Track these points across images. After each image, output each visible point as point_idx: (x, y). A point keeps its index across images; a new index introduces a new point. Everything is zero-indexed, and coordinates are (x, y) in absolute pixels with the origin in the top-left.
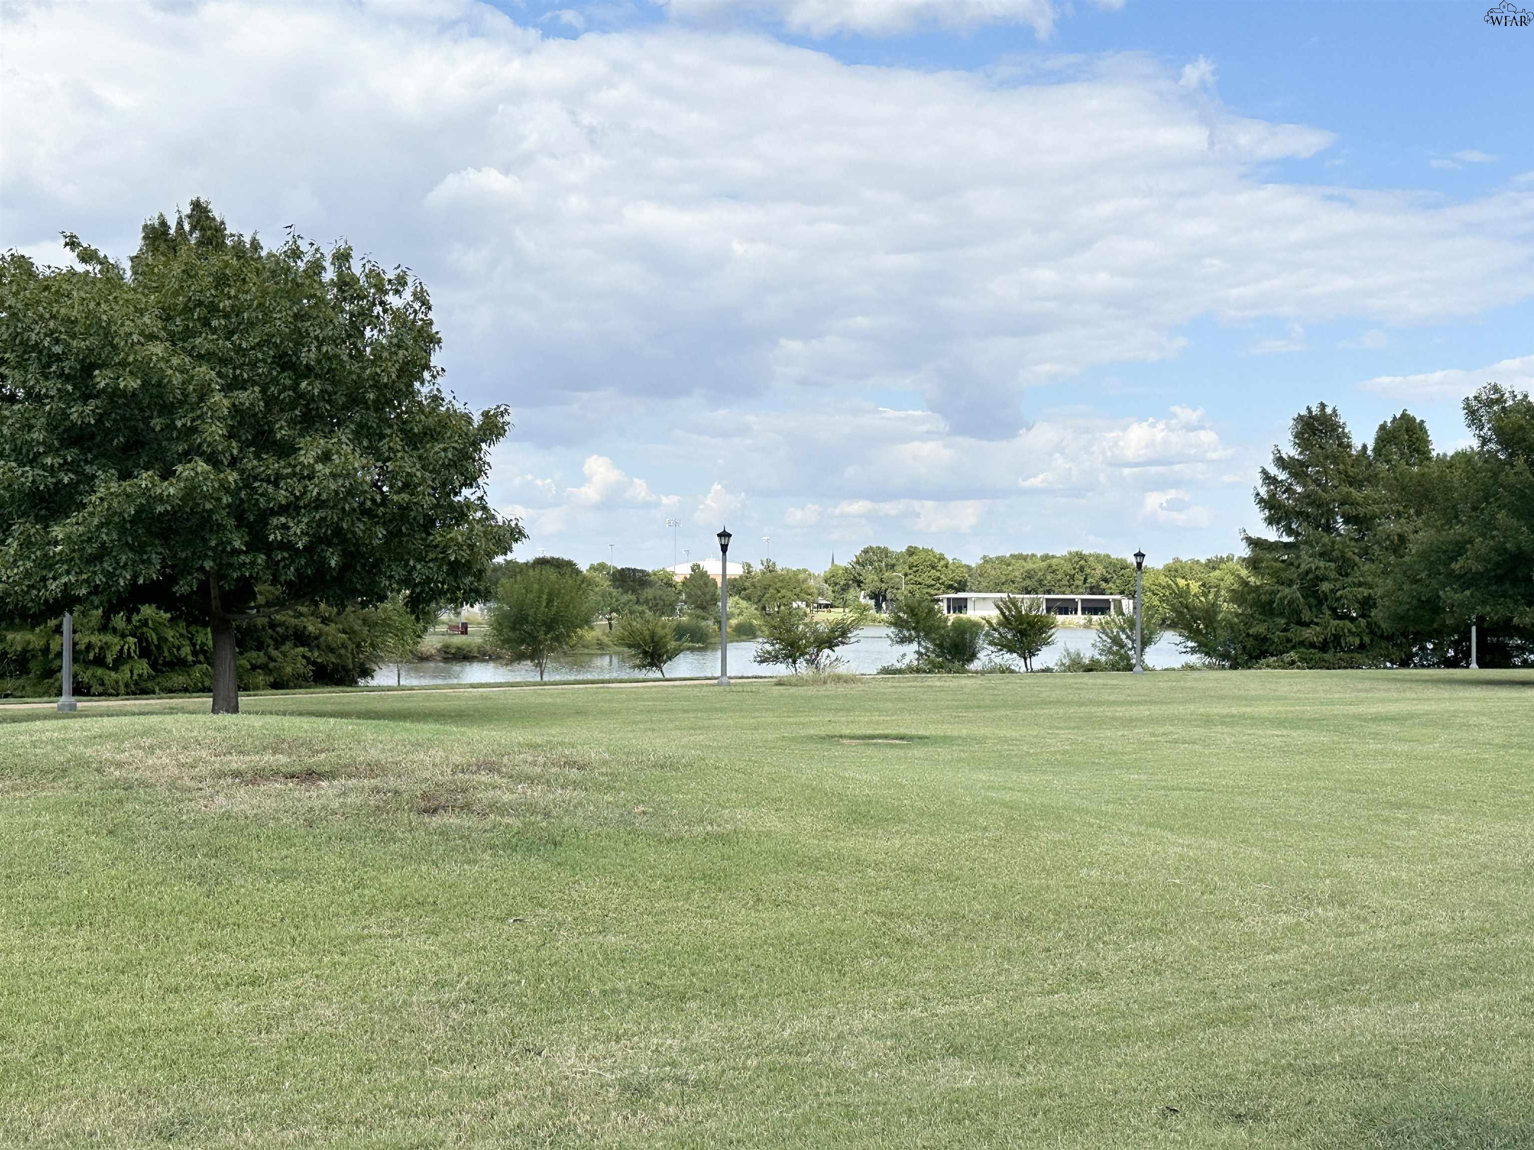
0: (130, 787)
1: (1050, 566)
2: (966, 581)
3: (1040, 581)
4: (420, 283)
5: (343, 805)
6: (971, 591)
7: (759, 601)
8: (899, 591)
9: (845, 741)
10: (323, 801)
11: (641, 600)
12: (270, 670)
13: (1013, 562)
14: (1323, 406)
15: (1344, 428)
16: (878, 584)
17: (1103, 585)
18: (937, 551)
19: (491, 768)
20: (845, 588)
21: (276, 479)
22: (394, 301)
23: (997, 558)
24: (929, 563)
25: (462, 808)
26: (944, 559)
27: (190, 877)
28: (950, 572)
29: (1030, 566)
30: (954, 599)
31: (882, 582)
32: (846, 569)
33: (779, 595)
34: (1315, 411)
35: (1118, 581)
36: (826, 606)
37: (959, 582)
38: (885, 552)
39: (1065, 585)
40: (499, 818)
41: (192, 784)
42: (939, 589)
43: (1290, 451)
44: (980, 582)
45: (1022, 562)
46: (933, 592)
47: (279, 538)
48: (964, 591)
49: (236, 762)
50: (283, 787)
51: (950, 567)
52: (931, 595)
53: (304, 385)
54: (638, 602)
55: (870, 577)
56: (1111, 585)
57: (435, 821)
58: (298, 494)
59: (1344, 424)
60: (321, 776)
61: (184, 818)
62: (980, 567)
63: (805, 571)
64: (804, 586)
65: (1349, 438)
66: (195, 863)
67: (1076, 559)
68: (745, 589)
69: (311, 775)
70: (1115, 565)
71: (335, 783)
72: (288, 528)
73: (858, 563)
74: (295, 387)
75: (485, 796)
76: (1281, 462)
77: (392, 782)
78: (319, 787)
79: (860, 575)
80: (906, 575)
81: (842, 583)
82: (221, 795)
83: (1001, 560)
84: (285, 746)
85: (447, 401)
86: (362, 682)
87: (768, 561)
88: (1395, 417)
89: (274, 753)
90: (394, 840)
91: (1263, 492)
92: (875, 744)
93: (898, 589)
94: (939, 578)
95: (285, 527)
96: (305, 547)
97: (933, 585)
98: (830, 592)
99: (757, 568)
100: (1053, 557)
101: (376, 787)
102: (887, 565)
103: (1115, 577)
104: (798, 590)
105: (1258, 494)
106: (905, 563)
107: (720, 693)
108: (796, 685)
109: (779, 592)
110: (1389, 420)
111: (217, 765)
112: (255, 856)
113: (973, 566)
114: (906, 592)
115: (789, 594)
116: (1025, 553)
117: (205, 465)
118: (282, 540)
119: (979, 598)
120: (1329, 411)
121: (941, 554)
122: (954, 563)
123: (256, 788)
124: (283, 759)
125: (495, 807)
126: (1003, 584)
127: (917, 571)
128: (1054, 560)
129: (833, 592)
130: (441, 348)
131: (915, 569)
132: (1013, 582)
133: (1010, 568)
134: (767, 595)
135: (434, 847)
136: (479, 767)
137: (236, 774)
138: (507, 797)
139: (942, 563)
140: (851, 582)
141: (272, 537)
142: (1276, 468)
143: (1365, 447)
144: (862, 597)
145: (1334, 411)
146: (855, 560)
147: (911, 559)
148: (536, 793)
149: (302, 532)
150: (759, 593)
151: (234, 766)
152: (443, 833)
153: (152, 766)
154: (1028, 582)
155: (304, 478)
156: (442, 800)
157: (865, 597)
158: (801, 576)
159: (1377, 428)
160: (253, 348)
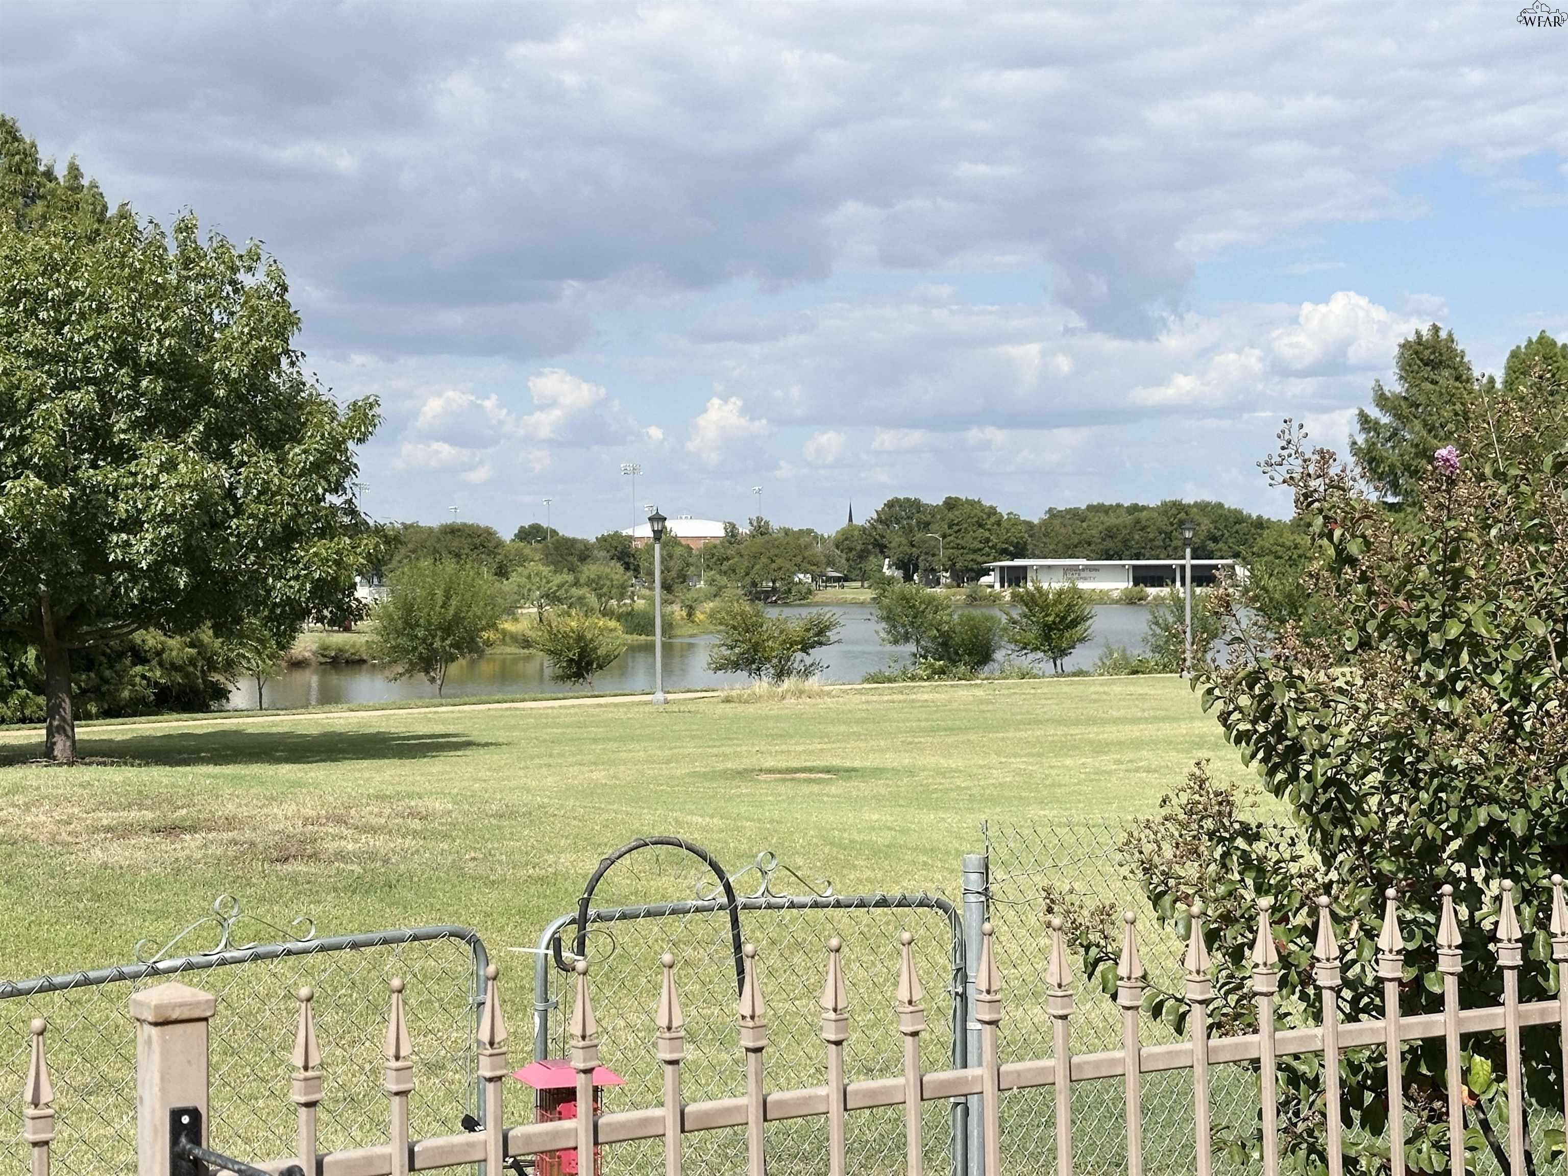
0: (15, 843)
1: (1138, 521)
2: (1025, 543)
3: (1125, 542)
4: (275, 261)
5: (205, 856)
6: (1035, 556)
7: (747, 574)
8: (936, 558)
9: (763, 777)
10: (187, 852)
11: (582, 581)
12: (103, 694)
13: (1090, 515)
14: (1436, 329)
15: (1462, 357)
16: (907, 549)
17: (1211, 545)
18: (987, 503)
19: (340, 820)
20: (863, 556)
21: (115, 491)
22: (247, 280)
23: (1068, 511)
24: (976, 519)
25: (310, 857)
26: (995, 513)
27: (79, 918)
28: (1004, 532)
29: (1111, 520)
30: (1009, 567)
31: (913, 546)
32: (864, 529)
33: (774, 566)
34: (1426, 334)
35: (1230, 540)
36: (838, 580)
37: (1016, 546)
38: (916, 505)
39: (1158, 547)
40: (342, 865)
41: (69, 839)
42: (989, 555)
43: (1394, 386)
44: (1045, 543)
45: (1103, 517)
46: (980, 559)
47: (120, 557)
48: (1023, 556)
49: (107, 817)
50: (151, 840)
51: (1004, 524)
52: (978, 563)
53: (144, 383)
54: (576, 584)
55: (896, 538)
56: (1221, 545)
57: (288, 868)
58: (140, 506)
59: (1462, 351)
60: (184, 830)
61: (68, 869)
62: (1044, 523)
63: (809, 531)
64: (807, 554)
65: (1469, 369)
66: (81, 906)
67: (1174, 511)
68: (728, 559)
69: (173, 830)
70: (1226, 519)
71: (197, 836)
72: (131, 545)
73: (879, 520)
74: (135, 386)
75: (331, 846)
76: (1382, 400)
77: (248, 834)
78: (182, 841)
79: (883, 537)
80: (944, 536)
81: (859, 548)
82: (98, 848)
83: (1074, 513)
84: (149, 802)
85: (308, 386)
86: (214, 705)
87: (759, 520)
88: (1530, 341)
89: (140, 810)
90: (249, 884)
91: (1361, 439)
92: (793, 779)
93: (934, 555)
94: (988, 540)
95: (127, 544)
96: (149, 566)
97: (980, 550)
98: (843, 561)
99: (744, 529)
100: (1144, 508)
101: (234, 840)
102: (918, 523)
103: (1227, 534)
104: (798, 559)
105: (1355, 443)
106: (943, 519)
107: (652, 713)
108: (746, 702)
109: (773, 561)
110: (1523, 345)
111: (88, 822)
112: (131, 899)
113: (1036, 521)
114: (945, 560)
115: (788, 565)
116: (1107, 503)
117: (37, 480)
118: (124, 559)
119: (1041, 566)
120: (1443, 334)
121: (991, 507)
122: (1009, 519)
123: (127, 841)
124: (149, 815)
125: (341, 856)
126: (1076, 546)
127: (959, 530)
128: (1145, 513)
129: (848, 560)
130: (300, 330)
131: (956, 528)
132: (1089, 544)
133: (1085, 525)
134: (757, 567)
135: (285, 891)
136: (328, 819)
137: (109, 829)
138: (350, 847)
139: (993, 519)
140: (870, 547)
141: (112, 557)
142: (1377, 409)
143: (1492, 380)
144: (886, 567)
145: (1450, 335)
146: (875, 516)
147: (950, 515)
148: (379, 843)
149: (146, 550)
150: (746, 564)
151: (105, 822)
152: (294, 880)
153: (32, 823)
154: (1109, 544)
155: (147, 488)
156: (293, 851)
157: (890, 567)
158: (804, 541)
159: (1507, 354)
160: (87, 341)
